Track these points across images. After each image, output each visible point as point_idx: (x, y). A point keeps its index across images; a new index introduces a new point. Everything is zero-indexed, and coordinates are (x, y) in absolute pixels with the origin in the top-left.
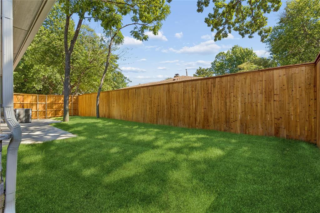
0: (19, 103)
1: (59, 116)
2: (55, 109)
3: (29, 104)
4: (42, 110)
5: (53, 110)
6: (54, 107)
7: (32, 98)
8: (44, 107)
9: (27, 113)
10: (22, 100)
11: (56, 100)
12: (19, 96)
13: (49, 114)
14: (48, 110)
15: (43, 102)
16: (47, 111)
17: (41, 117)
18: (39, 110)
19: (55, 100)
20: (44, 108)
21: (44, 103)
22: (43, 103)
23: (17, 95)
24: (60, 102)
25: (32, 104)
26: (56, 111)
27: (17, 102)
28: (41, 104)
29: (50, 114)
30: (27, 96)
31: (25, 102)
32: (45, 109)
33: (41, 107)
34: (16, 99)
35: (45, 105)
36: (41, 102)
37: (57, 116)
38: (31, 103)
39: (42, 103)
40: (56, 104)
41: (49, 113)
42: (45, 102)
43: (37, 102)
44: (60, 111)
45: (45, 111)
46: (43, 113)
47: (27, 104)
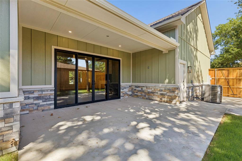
0: (224, 79)
3: (236, 80)
7: (239, 73)
9: (214, 90)
10: (227, 74)
12: (224, 72)
23: (222, 70)
25: (239, 79)
27: (221, 77)
30: (233, 70)
31: (231, 77)
34: (221, 74)
47: (233, 79)
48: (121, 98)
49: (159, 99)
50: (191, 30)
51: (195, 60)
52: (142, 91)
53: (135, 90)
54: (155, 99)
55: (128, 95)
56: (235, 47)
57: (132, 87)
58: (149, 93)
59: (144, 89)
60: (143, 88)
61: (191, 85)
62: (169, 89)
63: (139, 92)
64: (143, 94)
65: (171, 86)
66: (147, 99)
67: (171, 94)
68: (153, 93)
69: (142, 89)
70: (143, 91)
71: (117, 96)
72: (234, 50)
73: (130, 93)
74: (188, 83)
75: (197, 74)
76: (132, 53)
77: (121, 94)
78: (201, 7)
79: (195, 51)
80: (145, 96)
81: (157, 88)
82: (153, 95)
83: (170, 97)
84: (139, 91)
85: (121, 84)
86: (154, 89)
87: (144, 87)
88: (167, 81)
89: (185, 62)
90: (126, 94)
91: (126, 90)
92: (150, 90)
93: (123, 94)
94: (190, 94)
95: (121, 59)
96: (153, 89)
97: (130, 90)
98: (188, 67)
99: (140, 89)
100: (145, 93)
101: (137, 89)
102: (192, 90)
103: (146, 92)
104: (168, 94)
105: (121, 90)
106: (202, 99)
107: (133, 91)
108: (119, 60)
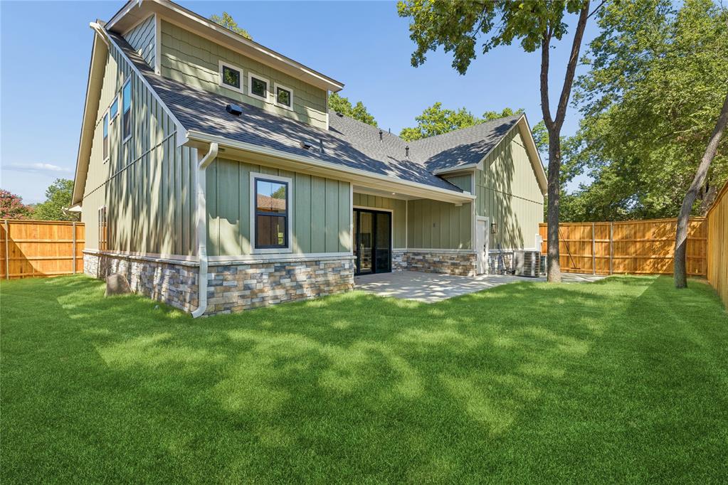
0: (561, 242)
1: (644, 272)
2: (634, 256)
3: (579, 243)
4: (603, 256)
5: (627, 256)
6: (632, 250)
7: (584, 231)
8: (607, 248)
10: (566, 234)
11: (635, 233)
12: (562, 229)
13: (618, 267)
14: (616, 256)
15: (605, 238)
16: (613, 258)
17: (600, 271)
18: (597, 256)
19: (633, 232)
20: (606, 252)
21: (608, 240)
22: (606, 240)
24: (646, 238)
25: (583, 242)
26: (635, 259)
28: (602, 242)
29: (621, 267)
32: (609, 255)
33: (600, 248)
35: (609, 245)
36: (601, 238)
37: (640, 272)
38: (582, 240)
39: (602, 240)
40: (636, 242)
41: (619, 264)
42: (609, 238)
43: (592, 238)
44: (646, 261)
45: (609, 259)
46: (605, 262)
47: (574, 242)
48: (393, 271)
49: (449, 271)
50: (499, 169)
51: (505, 213)
52: (424, 260)
53: (413, 259)
54: (444, 271)
55: (402, 267)
56: (613, 173)
57: (408, 254)
58: (435, 262)
59: (428, 257)
60: (426, 256)
61: (496, 250)
62: (463, 257)
63: (419, 263)
64: (427, 265)
65: (465, 252)
66: (432, 272)
67: (465, 263)
68: (440, 262)
69: (424, 257)
70: (426, 261)
71: (387, 268)
72: (610, 179)
73: (405, 264)
74: (491, 247)
75: (510, 235)
76: (408, 201)
77: (393, 265)
78: (520, 126)
79: (505, 199)
80: (429, 268)
81: (446, 255)
82: (440, 265)
83: (464, 267)
84: (419, 260)
85: (393, 249)
86: (443, 257)
87: (427, 254)
88: (461, 246)
89: (487, 219)
90: (399, 265)
91: (399, 260)
92: (436, 259)
93: (395, 265)
94: (496, 265)
95: (392, 211)
96: (441, 257)
97: (405, 259)
98: (492, 224)
99: (421, 258)
100: (430, 263)
101: (417, 257)
102: (500, 258)
103: (431, 261)
104: (462, 263)
105: (393, 260)
106: (513, 273)
107: (409, 261)
108: (390, 214)
